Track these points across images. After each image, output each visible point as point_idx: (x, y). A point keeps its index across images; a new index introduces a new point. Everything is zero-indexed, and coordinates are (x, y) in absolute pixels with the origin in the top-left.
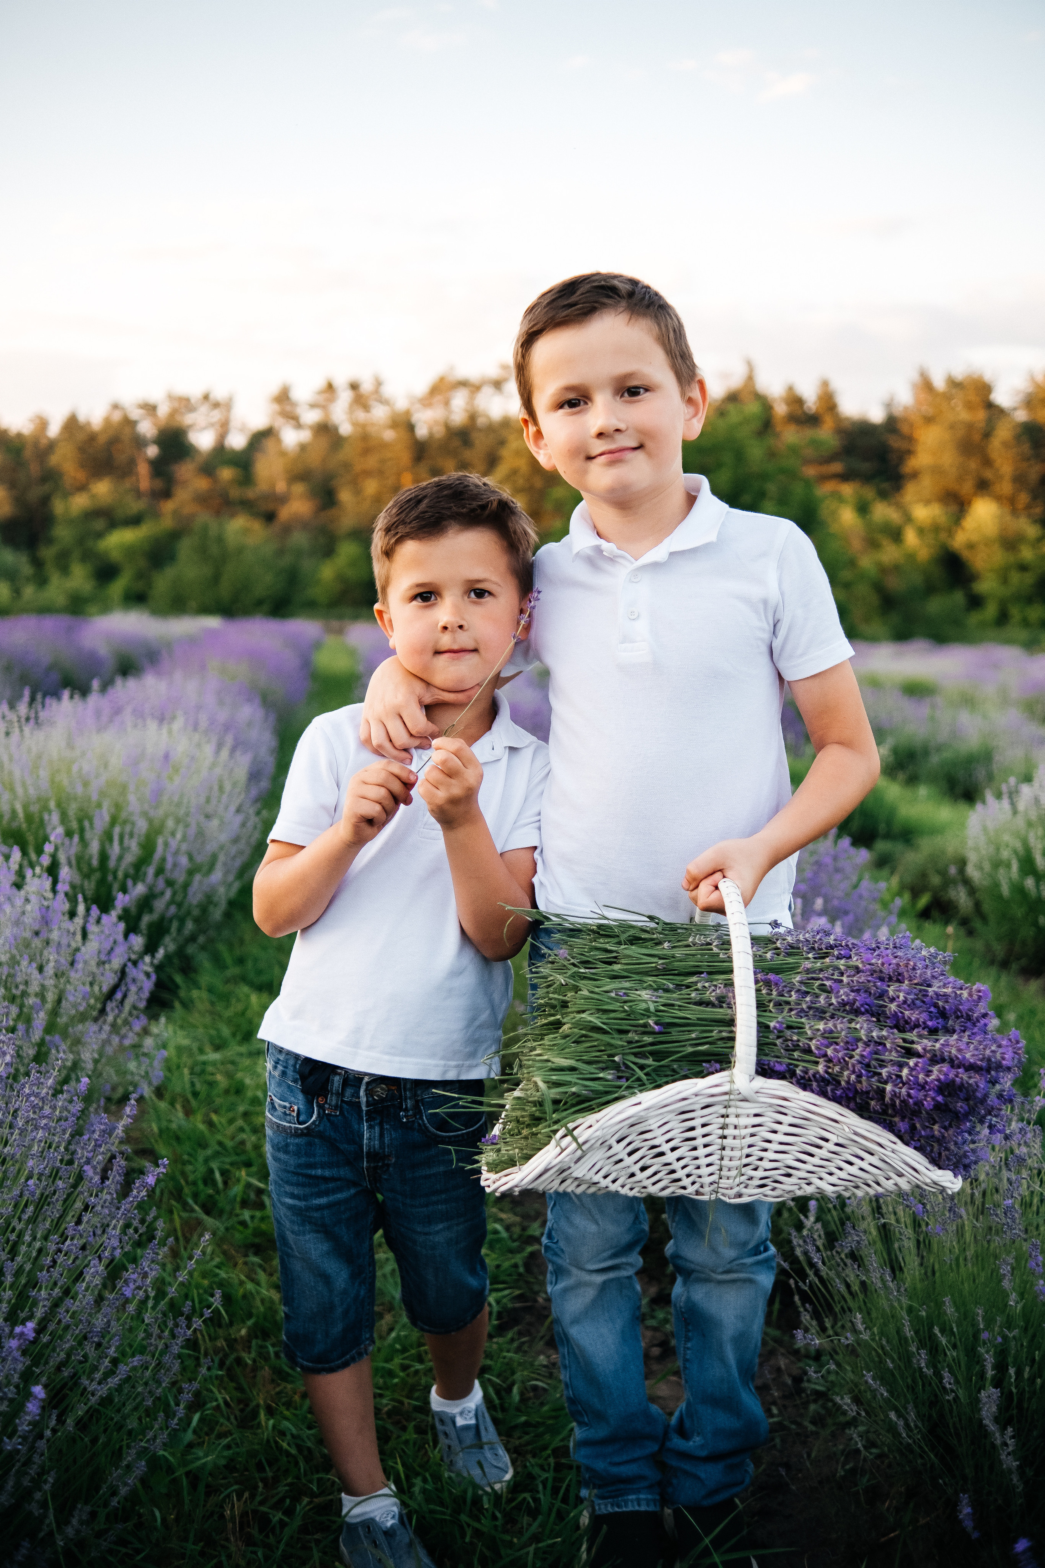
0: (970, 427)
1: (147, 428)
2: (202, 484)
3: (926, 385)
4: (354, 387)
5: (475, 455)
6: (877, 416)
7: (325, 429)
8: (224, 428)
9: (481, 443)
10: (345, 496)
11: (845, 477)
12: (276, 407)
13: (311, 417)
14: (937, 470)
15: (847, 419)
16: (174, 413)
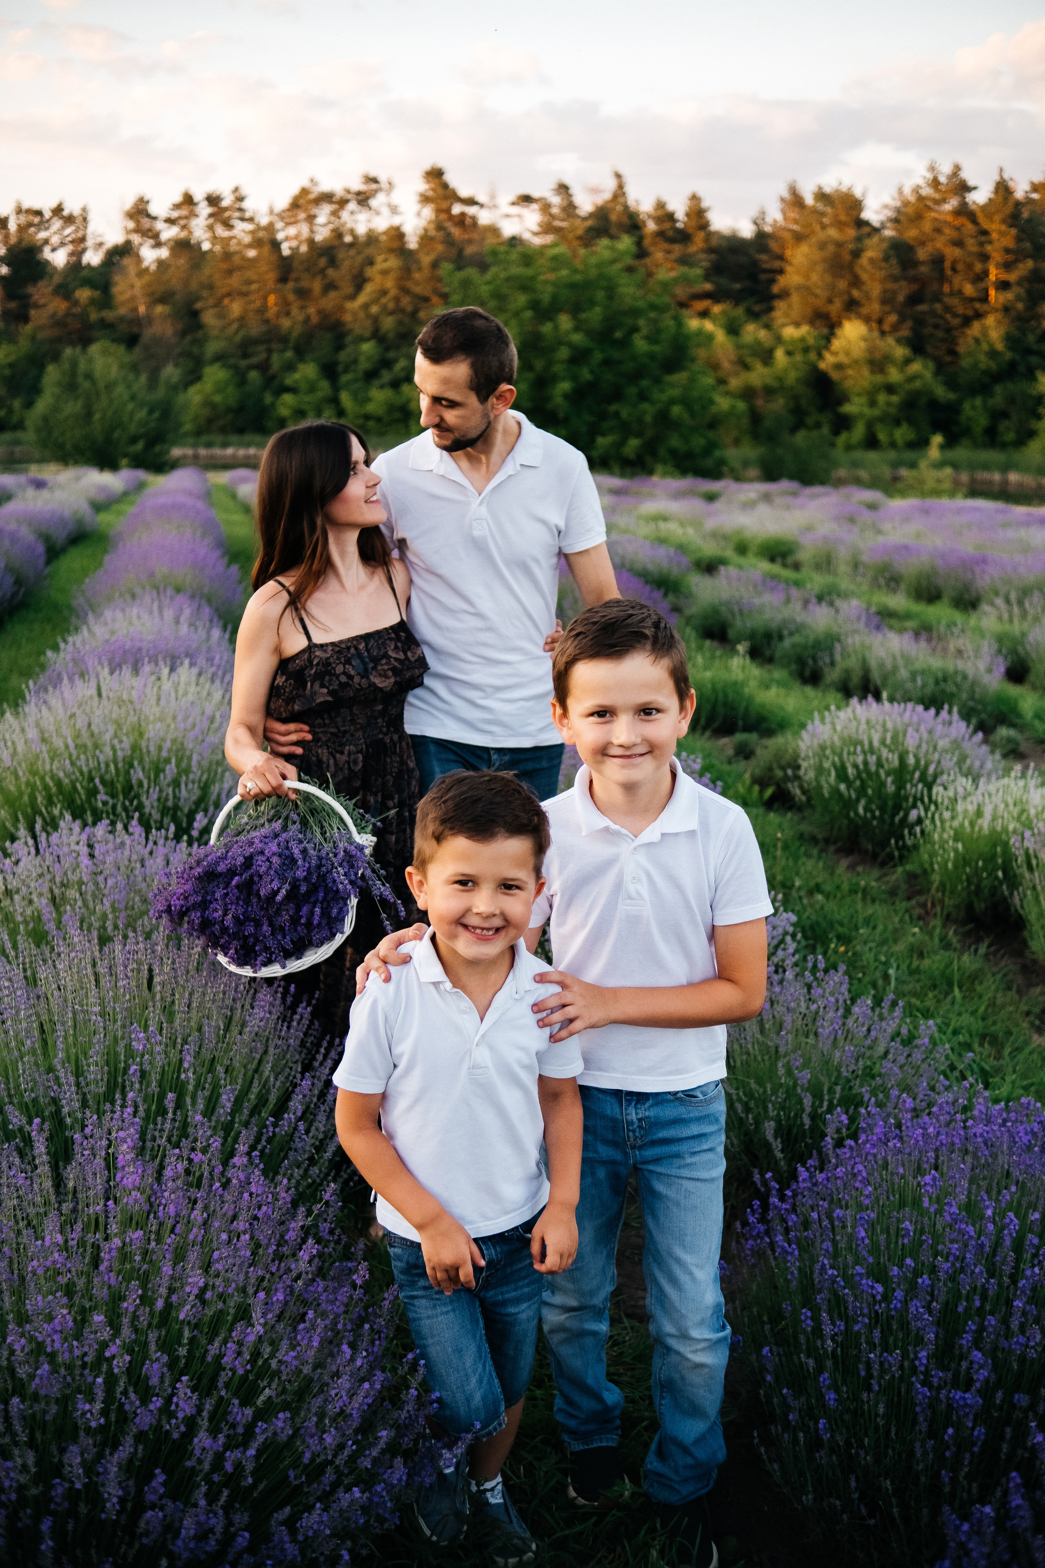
0: (839, 245)
2: (59, 306)
3: (795, 200)
5: (342, 274)
6: (747, 231)
7: (183, 246)
8: (79, 246)
9: (348, 263)
10: (209, 318)
11: (714, 297)
12: (132, 222)
13: (169, 233)
14: (806, 290)
15: (717, 233)
16: (25, 228)
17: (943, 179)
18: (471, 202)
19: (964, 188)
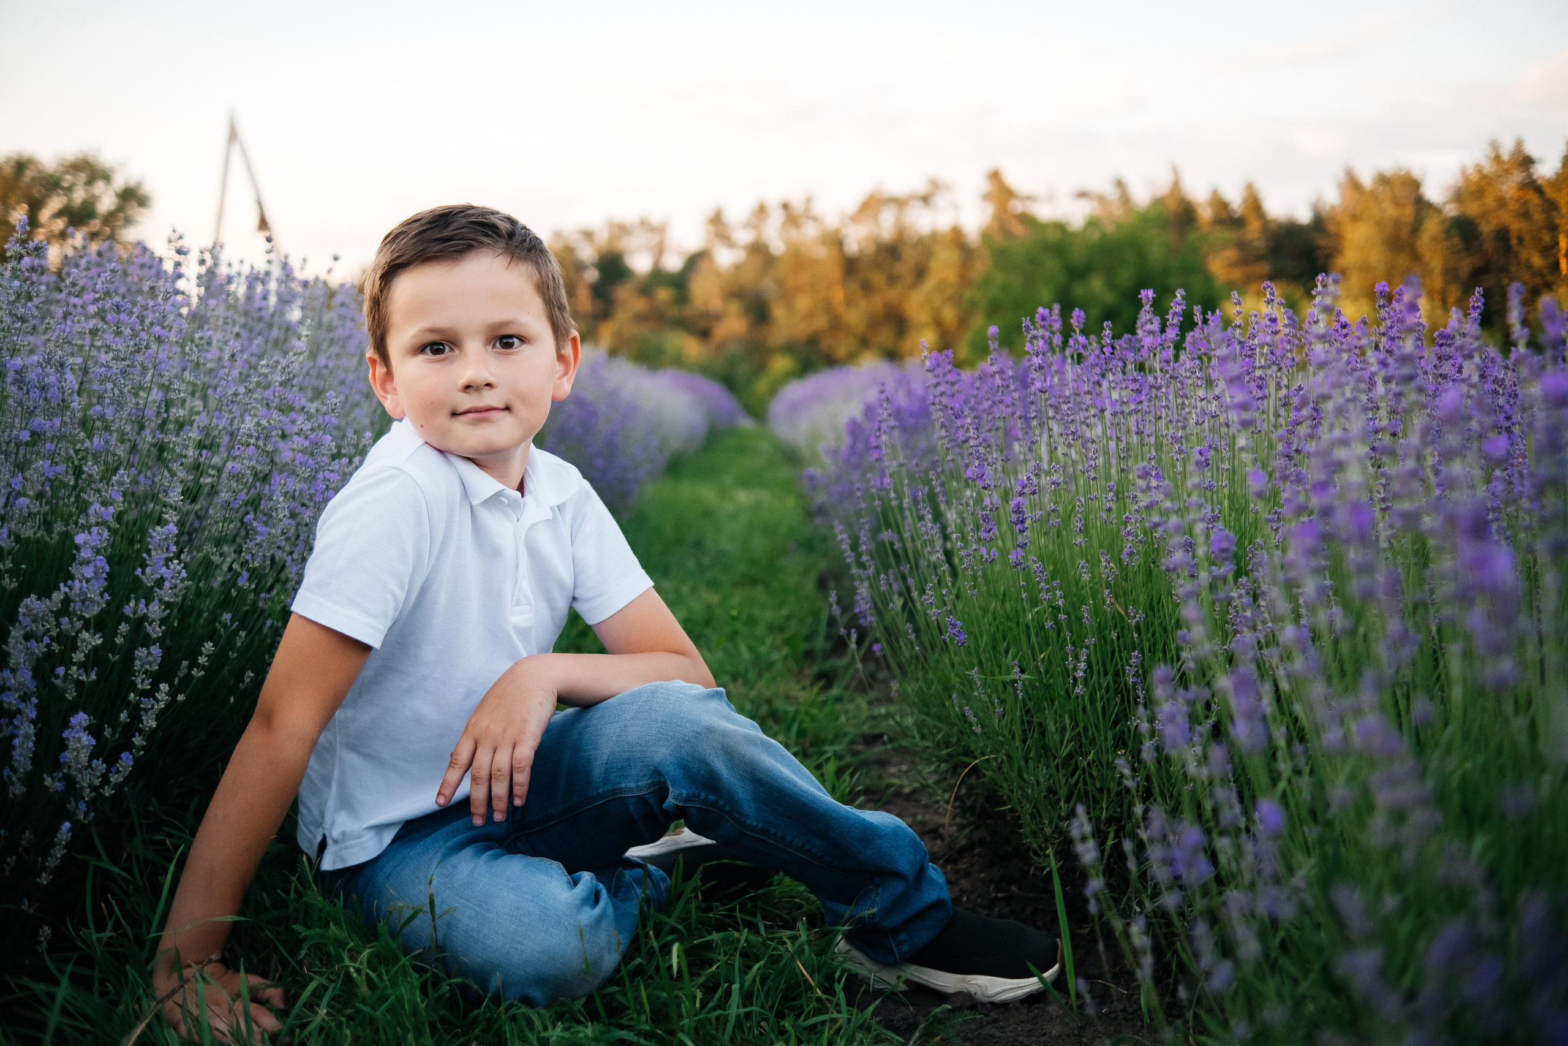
0: (1397, 224)
1: (587, 253)
2: (639, 305)
3: (1353, 183)
4: (785, 206)
5: (904, 268)
6: (1304, 216)
7: (758, 249)
8: (659, 251)
9: (910, 257)
10: (779, 312)
11: (1272, 277)
12: (712, 228)
13: (744, 237)
14: (1364, 268)
15: (1274, 221)
16: (613, 238)
17: (1505, 157)
18: (1029, 198)
19: (1527, 162)
